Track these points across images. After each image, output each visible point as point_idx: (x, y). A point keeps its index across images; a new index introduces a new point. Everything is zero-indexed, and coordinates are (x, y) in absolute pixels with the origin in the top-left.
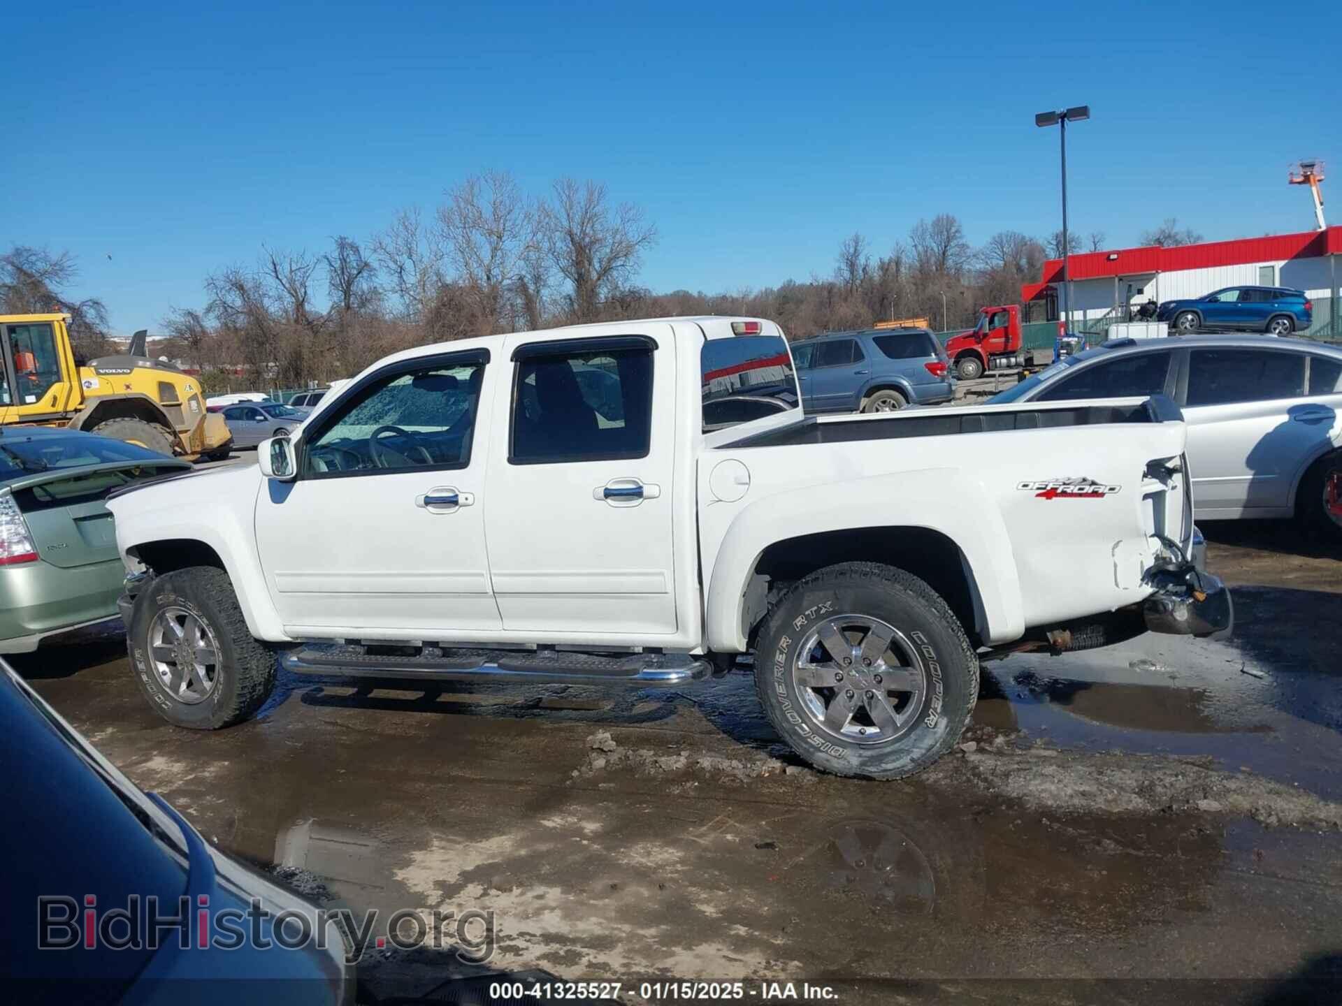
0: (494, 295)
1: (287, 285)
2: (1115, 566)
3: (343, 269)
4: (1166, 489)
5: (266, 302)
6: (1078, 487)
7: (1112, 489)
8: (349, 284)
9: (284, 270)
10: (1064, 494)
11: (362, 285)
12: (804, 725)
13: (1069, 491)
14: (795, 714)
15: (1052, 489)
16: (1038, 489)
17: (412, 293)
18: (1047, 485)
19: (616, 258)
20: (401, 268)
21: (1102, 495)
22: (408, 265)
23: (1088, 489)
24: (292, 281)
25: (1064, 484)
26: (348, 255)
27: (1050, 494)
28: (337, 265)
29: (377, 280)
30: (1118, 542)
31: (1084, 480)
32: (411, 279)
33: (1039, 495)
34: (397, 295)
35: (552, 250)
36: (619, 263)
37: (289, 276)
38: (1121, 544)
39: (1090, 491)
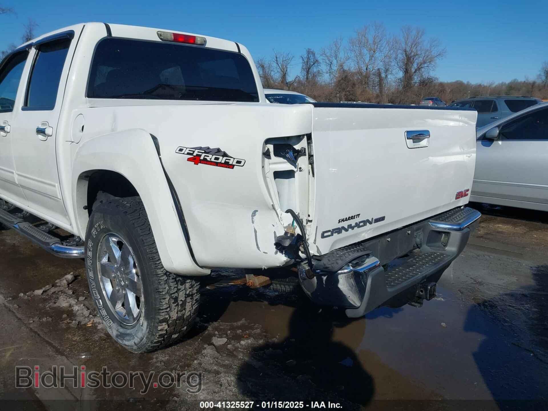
0: (367, 77)
1: (281, 67)
2: (255, 232)
3: (307, 62)
4: (295, 170)
5: (272, 73)
6: (214, 157)
7: (239, 162)
8: (309, 69)
9: (280, 61)
10: (205, 161)
11: (315, 69)
12: (100, 301)
13: (208, 159)
14: (97, 292)
15: (197, 155)
16: (188, 154)
17: (334, 74)
18: (194, 152)
19: (425, 63)
20: (331, 63)
21: (232, 166)
22: (335, 62)
23: (222, 160)
24: (282, 66)
25: (205, 152)
26: (310, 56)
27: (196, 160)
28: (306, 60)
29: (320, 67)
30: (256, 211)
31: (219, 150)
32: (335, 68)
33: (189, 160)
34: (328, 75)
35: (396, 58)
36: (426, 65)
37: (282, 62)
38: (257, 213)
39: (223, 162)
